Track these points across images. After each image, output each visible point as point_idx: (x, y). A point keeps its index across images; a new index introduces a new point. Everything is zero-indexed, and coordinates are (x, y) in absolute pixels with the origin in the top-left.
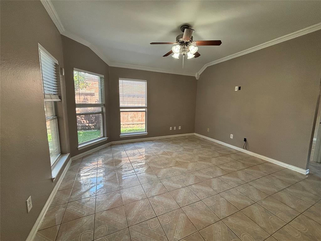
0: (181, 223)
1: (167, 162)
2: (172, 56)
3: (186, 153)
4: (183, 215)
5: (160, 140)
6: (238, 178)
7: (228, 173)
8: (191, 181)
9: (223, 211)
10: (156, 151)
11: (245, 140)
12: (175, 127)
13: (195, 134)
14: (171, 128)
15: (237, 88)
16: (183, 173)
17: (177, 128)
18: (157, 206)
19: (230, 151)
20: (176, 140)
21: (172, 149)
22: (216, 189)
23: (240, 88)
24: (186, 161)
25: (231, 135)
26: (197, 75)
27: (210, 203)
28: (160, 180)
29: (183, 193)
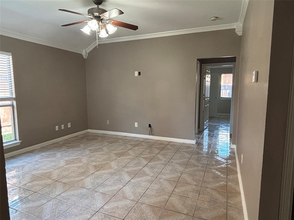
0: (148, 211)
1: (83, 170)
2: (81, 29)
3: (97, 154)
4: (144, 205)
5: (43, 148)
6: (160, 160)
7: (151, 159)
8: (127, 178)
9: (169, 188)
10: (54, 164)
11: (150, 126)
12: (63, 126)
13: (89, 130)
14: (57, 127)
15: (136, 74)
16: (112, 174)
17: (66, 126)
18: (115, 212)
19: (138, 141)
20: (69, 143)
21: (74, 155)
22: (152, 175)
23: (139, 74)
24: (105, 163)
25: (135, 123)
26: (84, 53)
27: (156, 187)
28: (94, 190)
29: (128, 190)
